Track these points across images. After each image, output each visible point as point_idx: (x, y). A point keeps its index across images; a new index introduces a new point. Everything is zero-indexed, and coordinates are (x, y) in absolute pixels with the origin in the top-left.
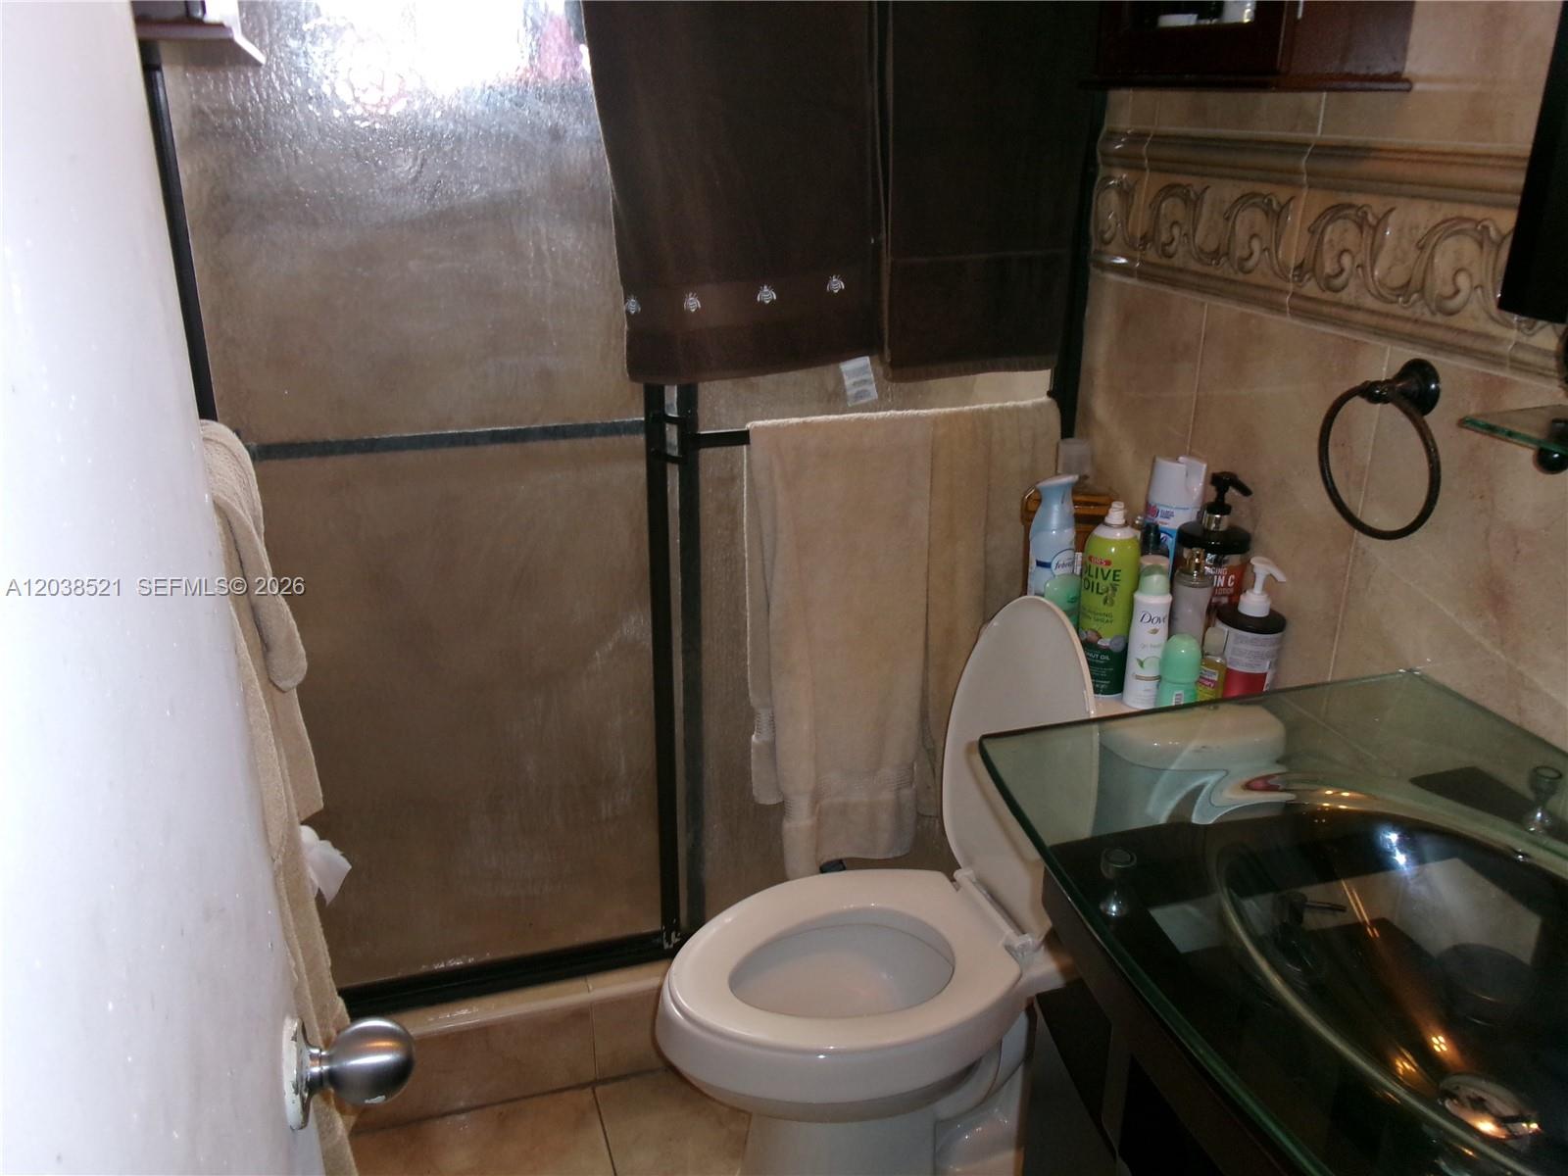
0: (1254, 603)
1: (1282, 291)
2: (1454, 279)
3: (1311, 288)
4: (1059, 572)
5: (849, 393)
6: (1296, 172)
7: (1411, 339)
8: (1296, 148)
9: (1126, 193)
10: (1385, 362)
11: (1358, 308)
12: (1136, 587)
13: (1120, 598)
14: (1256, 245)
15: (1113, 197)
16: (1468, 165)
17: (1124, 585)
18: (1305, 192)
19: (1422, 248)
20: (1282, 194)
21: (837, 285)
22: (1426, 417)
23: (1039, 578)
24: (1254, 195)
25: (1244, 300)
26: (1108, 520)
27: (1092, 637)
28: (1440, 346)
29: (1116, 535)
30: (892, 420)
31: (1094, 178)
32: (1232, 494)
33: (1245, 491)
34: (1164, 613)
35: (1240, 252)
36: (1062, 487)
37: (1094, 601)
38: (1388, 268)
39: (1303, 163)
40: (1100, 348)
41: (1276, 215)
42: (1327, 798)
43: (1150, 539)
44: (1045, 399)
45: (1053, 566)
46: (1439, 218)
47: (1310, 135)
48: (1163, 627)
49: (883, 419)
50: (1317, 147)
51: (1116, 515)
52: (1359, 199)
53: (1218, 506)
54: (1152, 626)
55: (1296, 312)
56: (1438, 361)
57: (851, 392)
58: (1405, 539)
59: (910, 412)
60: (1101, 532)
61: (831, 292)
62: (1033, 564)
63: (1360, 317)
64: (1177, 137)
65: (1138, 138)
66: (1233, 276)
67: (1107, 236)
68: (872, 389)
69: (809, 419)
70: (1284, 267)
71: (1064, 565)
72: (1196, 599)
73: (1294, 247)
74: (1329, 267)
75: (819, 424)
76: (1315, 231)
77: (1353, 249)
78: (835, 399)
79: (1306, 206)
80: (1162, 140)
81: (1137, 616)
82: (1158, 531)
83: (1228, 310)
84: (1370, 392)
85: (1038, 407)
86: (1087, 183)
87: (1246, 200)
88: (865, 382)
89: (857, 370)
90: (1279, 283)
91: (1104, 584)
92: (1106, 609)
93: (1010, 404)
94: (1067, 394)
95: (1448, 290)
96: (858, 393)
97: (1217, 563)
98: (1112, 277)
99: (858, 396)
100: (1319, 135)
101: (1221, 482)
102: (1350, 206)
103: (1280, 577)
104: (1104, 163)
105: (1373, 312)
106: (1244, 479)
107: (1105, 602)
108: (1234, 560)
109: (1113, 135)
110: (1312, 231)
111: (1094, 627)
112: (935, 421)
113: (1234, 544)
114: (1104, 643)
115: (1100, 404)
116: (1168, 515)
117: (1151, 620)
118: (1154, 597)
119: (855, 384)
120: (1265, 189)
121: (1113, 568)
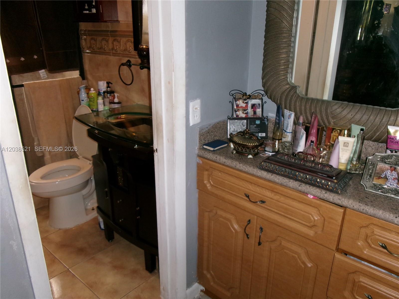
0: (116, 100)
1: (110, 53)
2: (130, 48)
3: (114, 52)
4: (85, 101)
5: (41, 76)
6: (108, 35)
7: (127, 57)
8: (108, 31)
9: (85, 40)
10: (125, 60)
11: (120, 54)
12: (97, 100)
13: (95, 102)
14: (106, 46)
15: (83, 41)
16: (123, 32)
17: (95, 100)
18: (110, 37)
19: (125, 44)
20: (108, 38)
21: (36, 57)
22: (131, 68)
23: (82, 102)
24: (104, 39)
25: (105, 55)
26: (91, 90)
27: (92, 109)
28: (131, 57)
29: (93, 92)
30: (51, 81)
31: (79, 37)
32: (110, 85)
33: (112, 84)
34: (102, 103)
35: (104, 48)
36: (83, 87)
37: (91, 103)
38: (122, 48)
39: (109, 33)
40: (87, 66)
41: (107, 41)
42: (124, 116)
43: (99, 94)
44: (79, 76)
45: (84, 100)
46: (126, 40)
47: (109, 29)
48: (103, 105)
49: (49, 81)
50: (110, 31)
51: (92, 89)
52: (117, 38)
53: (108, 87)
54: (101, 105)
55: (113, 56)
56: (130, 59)
57: (42, 76)
58: (132, 85)
59: (54, 79)
60: (91, 92)
61: (35, 58)
62: (81, 101)
63: (120, 55)
64: (91, 30)
65: (85, 31)
66: (104, 51)
67: (84, 47)
68: (46, 75)
69: (35, 82)
70: (110, 49)
71: (86, 100)
72: (107, 100)
73: (110, 46)
74: (115, 49)
75: (37, 82)
76: (113, 43)
77: (117, 45)
78: (39, 78)
79: (111, 40)
80: (89, 31)
81: (98, 104)
82: (100, 93)
83: (104, 57)
84: (123, 64)
85: (78, 78)
86: (78, 39)
87: (103, 39)
88: (44, 74)
89: (42, 72)
90: (109, 51)
91: (92, 100)
92: (93, 104)
93: (73, 77)
94: (83, 75)
95: (129, 49)
96: (44, 76)
97: (110, 95)
98: (86, 54)
99: (43, 77)
100: (110, 29)
101: (108, 83)
102: (116, 39)
103: (119, 95)
104: (81, 35)
105: (122, 54)
106: (111, 82)
107: (93, 103)
108: (112, 94)
109: (81, 30)
110: (112, 43)
111: (92, 107)
112: (59, 80)
113: (112, 92)
114: (94, 110)
115: (89, 76)
116: (101, 90)
117: (100, 104)
118: (100, 100)
119: (43, 75)
120: (105, 37)
121: (93, 97)
